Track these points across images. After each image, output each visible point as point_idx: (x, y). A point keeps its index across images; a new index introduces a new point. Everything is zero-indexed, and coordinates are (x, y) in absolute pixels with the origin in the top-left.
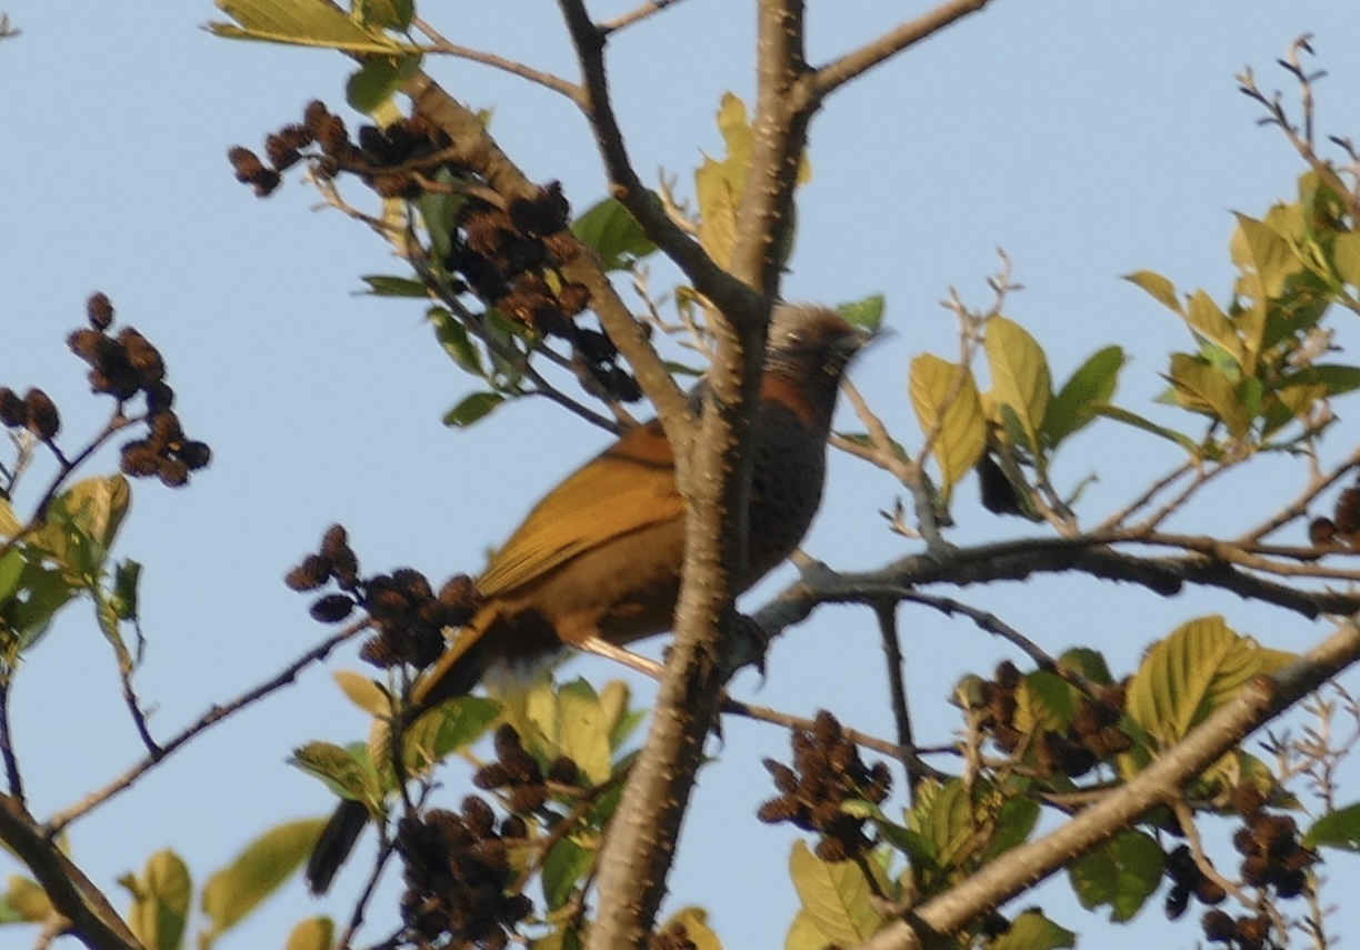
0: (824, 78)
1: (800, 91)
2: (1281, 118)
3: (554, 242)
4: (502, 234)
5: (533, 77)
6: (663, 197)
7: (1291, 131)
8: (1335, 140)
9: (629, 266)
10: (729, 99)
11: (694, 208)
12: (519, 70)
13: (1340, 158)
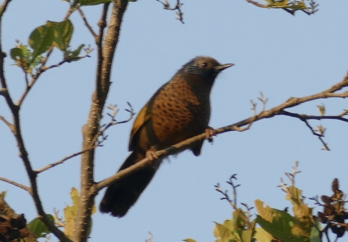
0: (99, 185)
1: (92, 189)
2: (227, 198)
3: (22, 231)
4: (7, 228)
5: (17, 185)
6: (54, 216)
7: (230, 201)
8: (242, 204)
9: (44, 236)
10: (73, 189)
11: (64, 220)
12: (12, 183)
13: (244, 209)
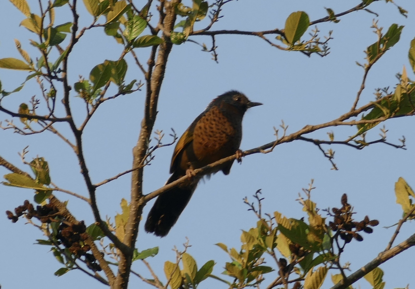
0: (147, 197)
1: (141, 200)
2: (253, 209)
3: (82, 235)
4: (69, 232)
5: (78, 197)
6: (107, 223)
7: (256, 212)
8: (266, 214)
9: (99, 239)
10: (123, 200)
11: (114, 225)
12: (75, 195)
13: (267, 219)
